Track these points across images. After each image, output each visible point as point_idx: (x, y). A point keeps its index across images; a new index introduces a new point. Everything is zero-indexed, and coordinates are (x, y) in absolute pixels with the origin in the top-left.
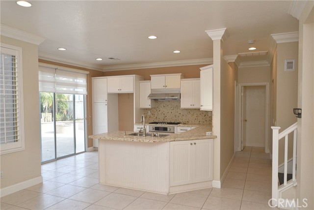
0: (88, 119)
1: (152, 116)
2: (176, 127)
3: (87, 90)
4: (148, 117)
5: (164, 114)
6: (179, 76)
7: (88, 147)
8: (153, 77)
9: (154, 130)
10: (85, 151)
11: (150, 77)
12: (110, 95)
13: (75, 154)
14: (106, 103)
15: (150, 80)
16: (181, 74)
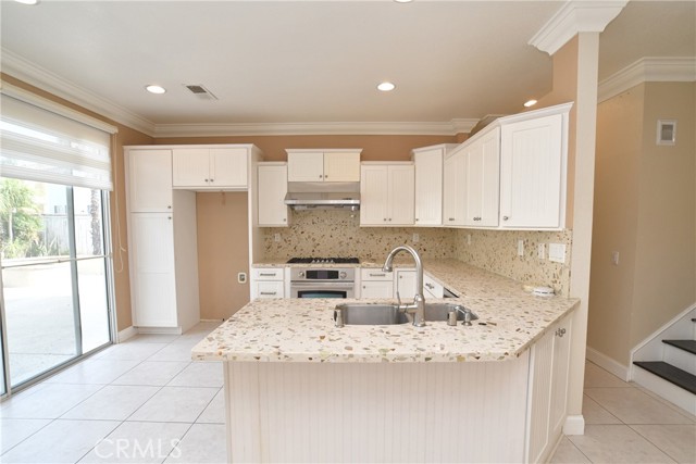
0: (115, 255)
1: (284, 244)
2: (358, 270)
3: (113, 179)
4: (275, 247)
5: (314, 240)
6: (356, 153)
7: (119, 330)
8: (292, 154)
9: (305, 279)
10: (111, 343)
11: (286, 154)
12: (179, 193)
13: (81, 357)
14: (171, 215)
15: (286, 160)
16: (361, 150)
